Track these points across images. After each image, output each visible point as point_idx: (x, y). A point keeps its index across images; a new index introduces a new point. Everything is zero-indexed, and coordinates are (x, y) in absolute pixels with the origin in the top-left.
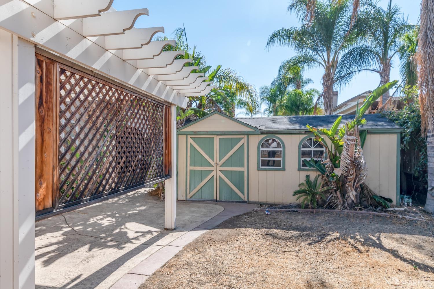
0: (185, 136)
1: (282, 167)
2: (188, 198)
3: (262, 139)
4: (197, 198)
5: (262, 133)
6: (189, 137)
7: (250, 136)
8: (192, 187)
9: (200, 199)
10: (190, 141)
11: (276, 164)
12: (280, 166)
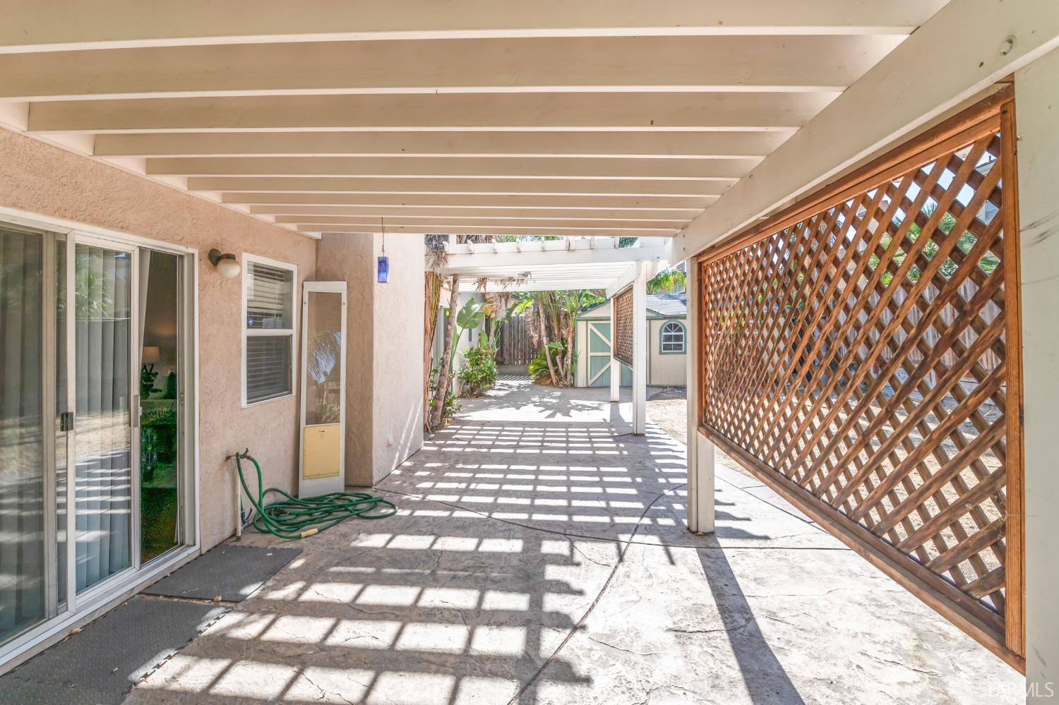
0: (585, 322)
1: (683, 350)
2: (589, 384)
3: (665, 323)
4: (598, 384)
5: (665, 317)
6: (589, 322)
7: (652, 321)
8: (593, 374)
9: (601, 385)
10: (590, 326)
11: (680, 347)
12: (682, 349)
